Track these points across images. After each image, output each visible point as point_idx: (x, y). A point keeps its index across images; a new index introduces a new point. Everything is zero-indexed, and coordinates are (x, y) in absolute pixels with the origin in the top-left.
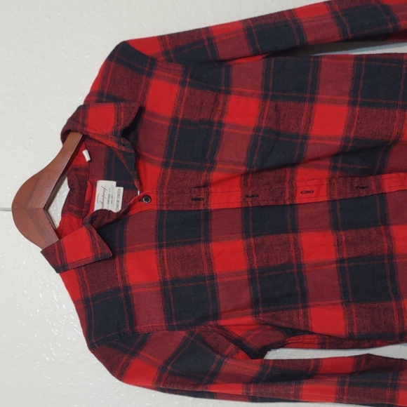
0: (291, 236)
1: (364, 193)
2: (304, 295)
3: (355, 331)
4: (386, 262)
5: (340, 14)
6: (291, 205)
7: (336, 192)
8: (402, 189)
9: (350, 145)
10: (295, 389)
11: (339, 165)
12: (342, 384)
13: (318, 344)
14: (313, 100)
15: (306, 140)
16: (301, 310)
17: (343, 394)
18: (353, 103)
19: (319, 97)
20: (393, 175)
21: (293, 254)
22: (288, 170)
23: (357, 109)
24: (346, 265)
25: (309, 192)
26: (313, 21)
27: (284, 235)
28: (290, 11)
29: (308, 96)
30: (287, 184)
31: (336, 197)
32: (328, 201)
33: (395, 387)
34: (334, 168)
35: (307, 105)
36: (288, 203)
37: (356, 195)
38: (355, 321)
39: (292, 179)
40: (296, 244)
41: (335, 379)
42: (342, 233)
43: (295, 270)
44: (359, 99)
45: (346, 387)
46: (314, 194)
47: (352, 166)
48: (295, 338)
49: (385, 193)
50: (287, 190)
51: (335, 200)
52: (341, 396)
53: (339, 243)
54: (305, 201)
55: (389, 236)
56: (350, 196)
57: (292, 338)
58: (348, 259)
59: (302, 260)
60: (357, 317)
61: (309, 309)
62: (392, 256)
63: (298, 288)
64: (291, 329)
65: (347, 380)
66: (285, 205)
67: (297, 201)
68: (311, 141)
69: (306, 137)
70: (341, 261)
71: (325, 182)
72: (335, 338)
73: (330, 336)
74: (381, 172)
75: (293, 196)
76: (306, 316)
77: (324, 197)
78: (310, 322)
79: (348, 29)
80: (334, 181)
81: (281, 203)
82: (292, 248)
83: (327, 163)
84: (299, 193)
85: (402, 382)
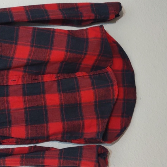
0: (5, 98)
1: (36, 81)
2: (10, 122)
3: (29, 136)
4: (44, 109)
5: (28, 11)
6: (6, 85)
7: (25, 81)
8: (51, 80)
9: (30, 62)
10: (3, 161)
11: (27, 70)
12: (22, 157)
13: (15, 142)
14: (16, 44)
15: (13, 59)
16: (8, 128)
17: (23, 161)
18: (32, 46)
19: (19, 42)
20: (48, 75)
21: (6, 106)
22: (6, 71)
23: (33, 48)
24: (28, 110)
25: (14, 80)
26: (17, 13)
27: (2, 98)
28: (9, 8)
29: (14, 42)
30: (5, 77)
31: (25, 83)
32: (22, 84)
33: (43, 158)
34: (25, 72)
35: (14, 45)
36: (5, 84)
37: (33, 82)
38: (29, 132)
39: (7, 75)
40: (7, 101)
41: (19, 156)
42: (26, 97)
43: (7, 112)
44: (34, 45)
45: (24, 159)
46: (16, 81)
47: (32, 71)
48: (5, 140)
49: (44, 82)
50: (5, 79)
51: (25, 84)
52: (22, 163)
53: (25, 101)
54: (12, 84)
55: (44, 98)
56: (31, 82)
57: (4, 140)
58: (29, 107)
59: (10, 108)
60: (30, 130)
61: (11, 128)
62: (46, 106)
63: (7, 119)
64: (3, 136)
65: (24, 156)
66: (4, 86)
67: (9, 84)
68: (14, 60)
69: (13, 58)
70: (26, 108)
71: (21, 77)
72: (22, 139)
73: (20, 139)
74: (44, 74)
75: (7, 82)
76: (9, 130)
77: (20, 83)
78: (11, 133)
79: (30, 17)
80: (25, 76)
81: (3, 84)
82: (6, 103)
83: (22, 69)
84: (10, 81)
85: (46, 156)
